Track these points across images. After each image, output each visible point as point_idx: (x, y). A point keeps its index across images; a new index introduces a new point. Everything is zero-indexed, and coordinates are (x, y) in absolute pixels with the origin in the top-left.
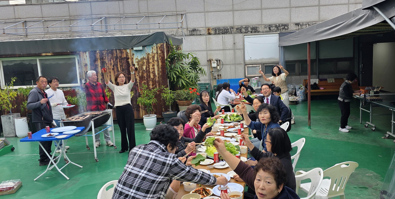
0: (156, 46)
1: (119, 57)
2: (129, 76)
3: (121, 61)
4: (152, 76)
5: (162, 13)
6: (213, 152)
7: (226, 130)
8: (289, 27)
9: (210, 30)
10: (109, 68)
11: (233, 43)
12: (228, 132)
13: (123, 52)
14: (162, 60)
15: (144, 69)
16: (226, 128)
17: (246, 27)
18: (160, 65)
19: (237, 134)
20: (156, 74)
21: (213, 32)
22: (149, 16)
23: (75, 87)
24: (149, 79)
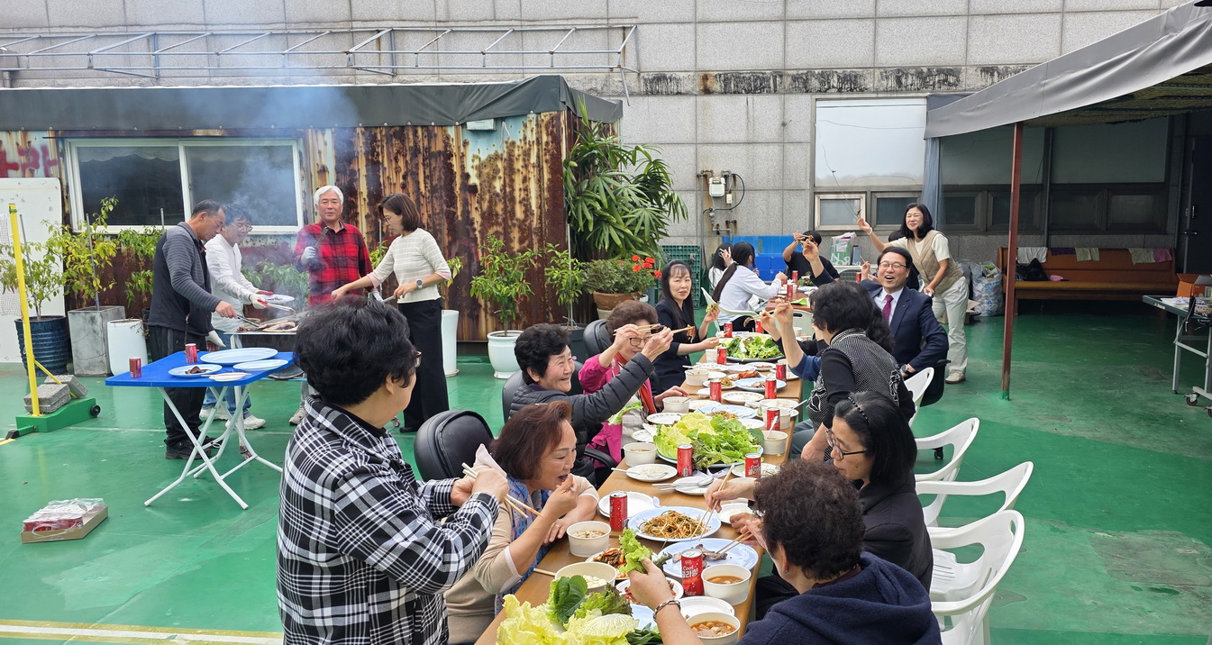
0: (537, 121)
1: (421, 148)
2: (452, 209)
3: (428, 161)
4: (519, 213)
6: (677, 443)
7: (730, 384)
8: (962, 77)
9: (710, 78)
10: (391, 184)
11: (778, 123)
12: (736, 389)
13: (435, 135)
14: (553, 163)
15: (498, 190)
16: (730, 377)
17: (822, 75)
18: (546, 180)
19: (763, 397)
20: (534, 207)
21: (717, 86)
22: (522, 31)
23: (289, 236)
24: (510, 222)
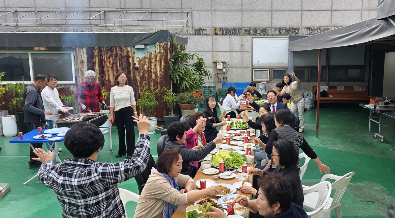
0: (160, 45)
1: (118, 54)
2: (129, 75)
3: (121, 59)
4: (153, 76)
5: (167, 10)
6: (219, 161)
7: (232, 138)
8: (300, 31)
9: (217, 30)
10: (107, 67)
11: (240, 45)
12: (234, 140)
13: (123, 50)
14: (165, 60)
15: (146, 69)
16: (232, 135)
17: (254, 29)
18: (163, 66)
19: (243, 142)
20: (159, 75)
21: (220, 32)
22: (151, 12)
23: (70, 85)
24: (150, 80)
